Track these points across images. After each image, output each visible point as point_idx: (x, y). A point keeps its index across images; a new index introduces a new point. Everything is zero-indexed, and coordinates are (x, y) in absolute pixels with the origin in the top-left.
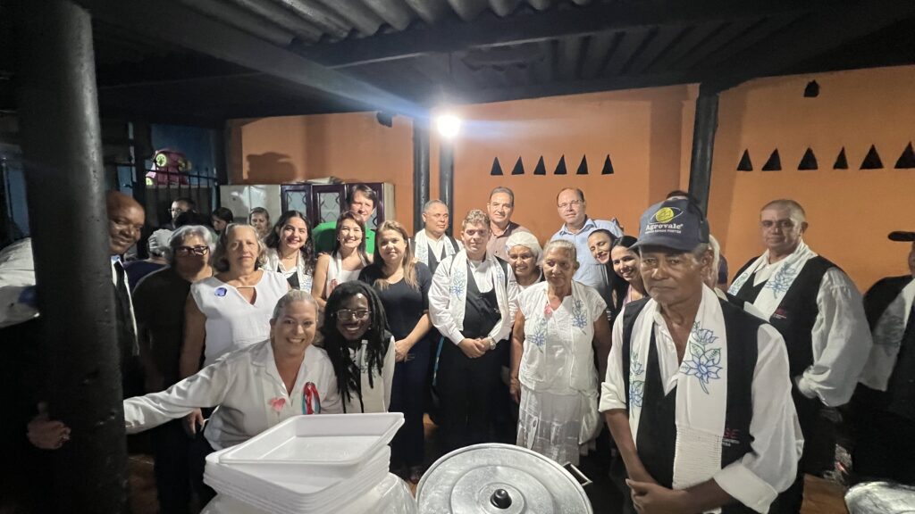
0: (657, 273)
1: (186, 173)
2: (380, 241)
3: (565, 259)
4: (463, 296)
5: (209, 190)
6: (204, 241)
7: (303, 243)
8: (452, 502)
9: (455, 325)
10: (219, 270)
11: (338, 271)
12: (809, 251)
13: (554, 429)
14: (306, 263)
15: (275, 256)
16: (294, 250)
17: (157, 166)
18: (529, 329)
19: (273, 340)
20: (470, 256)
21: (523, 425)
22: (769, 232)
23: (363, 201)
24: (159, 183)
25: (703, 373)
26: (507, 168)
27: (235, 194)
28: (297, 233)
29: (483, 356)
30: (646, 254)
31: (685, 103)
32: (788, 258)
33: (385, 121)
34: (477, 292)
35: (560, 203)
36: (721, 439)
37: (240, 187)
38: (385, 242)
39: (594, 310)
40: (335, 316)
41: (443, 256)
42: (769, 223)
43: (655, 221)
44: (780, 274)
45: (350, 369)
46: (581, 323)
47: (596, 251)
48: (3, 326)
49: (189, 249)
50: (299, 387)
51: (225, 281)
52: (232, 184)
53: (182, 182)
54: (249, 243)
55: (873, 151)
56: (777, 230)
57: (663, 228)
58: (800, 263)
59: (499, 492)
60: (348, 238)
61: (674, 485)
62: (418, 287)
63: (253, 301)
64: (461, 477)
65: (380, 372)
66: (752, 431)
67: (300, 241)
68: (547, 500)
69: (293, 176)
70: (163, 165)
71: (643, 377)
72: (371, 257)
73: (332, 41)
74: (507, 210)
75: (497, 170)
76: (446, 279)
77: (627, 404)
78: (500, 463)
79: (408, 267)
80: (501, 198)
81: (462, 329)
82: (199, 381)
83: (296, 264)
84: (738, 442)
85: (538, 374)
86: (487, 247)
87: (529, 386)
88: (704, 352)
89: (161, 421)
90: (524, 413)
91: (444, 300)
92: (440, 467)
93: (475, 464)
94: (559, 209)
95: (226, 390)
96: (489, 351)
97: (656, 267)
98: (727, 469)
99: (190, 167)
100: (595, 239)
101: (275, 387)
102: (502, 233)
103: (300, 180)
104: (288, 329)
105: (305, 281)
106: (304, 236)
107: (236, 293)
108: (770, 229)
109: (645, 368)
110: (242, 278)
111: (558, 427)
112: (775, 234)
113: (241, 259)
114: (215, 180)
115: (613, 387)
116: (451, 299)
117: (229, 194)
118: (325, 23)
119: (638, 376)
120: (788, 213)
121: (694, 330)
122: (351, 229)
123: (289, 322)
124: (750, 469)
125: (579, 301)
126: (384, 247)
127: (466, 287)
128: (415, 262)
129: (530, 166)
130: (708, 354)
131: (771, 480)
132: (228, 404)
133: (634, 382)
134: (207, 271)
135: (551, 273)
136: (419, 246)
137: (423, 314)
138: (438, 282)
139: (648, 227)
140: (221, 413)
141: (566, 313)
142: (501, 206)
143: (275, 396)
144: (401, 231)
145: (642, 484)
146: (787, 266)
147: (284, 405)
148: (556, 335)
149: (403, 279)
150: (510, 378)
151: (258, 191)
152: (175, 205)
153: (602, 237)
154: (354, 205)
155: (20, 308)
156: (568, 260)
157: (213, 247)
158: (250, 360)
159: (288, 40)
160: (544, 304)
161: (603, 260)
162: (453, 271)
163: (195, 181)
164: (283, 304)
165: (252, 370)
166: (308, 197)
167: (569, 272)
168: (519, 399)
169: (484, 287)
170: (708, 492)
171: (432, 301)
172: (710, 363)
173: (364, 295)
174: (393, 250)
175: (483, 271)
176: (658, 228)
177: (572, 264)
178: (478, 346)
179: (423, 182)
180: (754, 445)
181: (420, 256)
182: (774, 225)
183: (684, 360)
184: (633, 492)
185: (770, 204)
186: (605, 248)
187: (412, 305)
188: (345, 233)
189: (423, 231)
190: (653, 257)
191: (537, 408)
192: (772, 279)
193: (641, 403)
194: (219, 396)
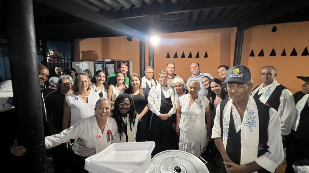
0: (234, 91)
1: (60, 57)
2: (131, 81)
3: (196, 86)
4: (160, 99)
5: (68, 63)
6: (70, 81)
7: (104, 81)
8: (161, 171)
9: (157, 109)
10: (75, 91)
11: (116, 91)
12: (277, 83)
13: (192, 144)
14: (105, 88)
15: (95, 86)
16: (101, 84)
17: (50, 55)
18: (183, 110)
19: (96, 115)
20: (162, 85)
21: (181, 143)
22: (264, 77)
23: (124, 67)
24: (51, 61)
25: (250, 125)
26: (172, 55)
27: (78, 65)
28: (102, 78)
29: (167, 120)
30: (230, 85)
31: (232, 34)
32: (270, 86)
33: (130, 39)
34: (164, 98)
35: (191, 67)
36: (257, 147)
37: (79, 62)
38: (133, 81)
39: (206, 103)
40: (118, 105)
41: (152, 86)
42: (264, 74)
43: (233, 73)
44: (267, 91)
45: (122, 124)
46: (201, 108)
47: (204, 84)
48: (1, 112)
49: (65, 84)
50: (105, 132)
51: (77, 95)
52: (76, 61)
53: (59, 60)
54: (85, 81)
55: (294, 49)
56: (266, 76)
57: (236, 76)
58: (274, 87)
59: (177, 167)
60: (120, 80)
61: (241, 163)
62: (144, 96)
63: (87, 102)
64: (163, 162)
65: (134, 125)
66: (268, 144)
67: (103, 81)
68: (193, 169)
69: (98, 58)
70: (52, 54)
71: (228, 127)
72: (128, 86)
73: (114, 11)
74: (173, 70)
75: (168, 56)
76: (154, 94)
77: (222, 136)
78: (176, 157)
79: (140, 90)
80: (171, 65)
81: (160, 111)
82: (71, 130)
83: (101, 89)
84: (263, 148)
85: (187, 126)
86: (168, 82)
87: (183, 130)
88: (251, 118)
89: (58, 145)
90: (181, 139)
91: (153, 101)
92: (155, 158)
93: (167, 157)
94: (191, 69)
95: (81, 133)
96: (169, 118)
97: (233, 89)
98: (259, 158)
99: (61, 55)
100: (204, 80)
101: (97, 131)
102: (171, 77)
103: (100, 60)
104: (101, 111)
105: (105, 94)
106: (104, 79)
107: (81, 99)
108: (264, 76)
109: (229, 123)
110: (83, 94)
111: (194, 144)
112: (266, 77)
113: (83, 87)
114: (70, 60)
115: (217, 130)
116: (155, 100)
117: (75, 65)
118: (112, 5)
119: (226, 126)
120: (270, 70)
121: (246, 110)
122: (121, 76)
123: (101, 109)
124: (268, 158)
125: (200, 101)
126: (133, 83)
127: (161, 96)
128: (143, 88)
129: (180, 55)
130: (252, 119)
131: (275, 161)
132: (81, 138)
133: (225, 128)
134: (71, 92)
135: (191, 91)
136: (143, 82)
137: (146, 106)
138: (151, 95)
139: (230, 75)
140: (78, 141)
141: (196, 105)
142: (171, 68)
143: (97, 135)
144: (138, 77)
145: (230, 164)
146: (270, 88)
147: (101, 138)
148: (193, 112)
149: (139, 94)
150: (176, 127)
151: (85, 64)
152: (56, 68)
153: (206, 79)
154: (121, 68)
155: (7, 105)
156: (196, 87)
157: (73, 83)
158: (89, 122)
159: (98, 10)
160: (188, 101)
161: (207, 86)
162: (156, 91)
163: (63, 60)
164: (98, 102)
165: (89, 126)
166: (103, 66)
167: (197, 91)
168: (179, 134)
169: (167, 96)
170: (253, 166)
171: (149, 101)
172: (253, 122)
173: (128, 98)
174: (136, 84)
175: (166, 90)
176: (234, 76)
177: (198, 88)
178: (165, 116)
179: (143, 60)
180: (269, 149)
181: (144, 86)
182: (265, 74)
183: (243, 120)
184: (226, 166)
185: (264, 67)
186: (207, 82)
187: (142, 102)
188: (119, 78)
189: (145, 77)
190: (232, 85)
191: (186, 137)
192: (264, 92)
193: (227, 135)
194: (78, 135)
